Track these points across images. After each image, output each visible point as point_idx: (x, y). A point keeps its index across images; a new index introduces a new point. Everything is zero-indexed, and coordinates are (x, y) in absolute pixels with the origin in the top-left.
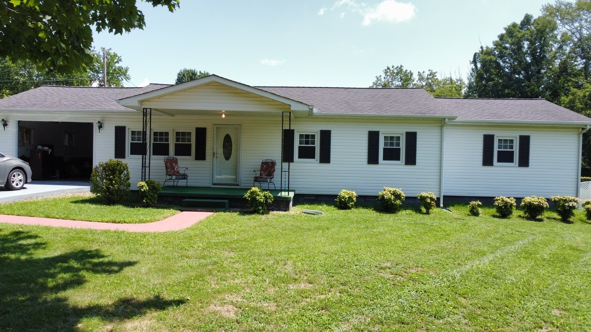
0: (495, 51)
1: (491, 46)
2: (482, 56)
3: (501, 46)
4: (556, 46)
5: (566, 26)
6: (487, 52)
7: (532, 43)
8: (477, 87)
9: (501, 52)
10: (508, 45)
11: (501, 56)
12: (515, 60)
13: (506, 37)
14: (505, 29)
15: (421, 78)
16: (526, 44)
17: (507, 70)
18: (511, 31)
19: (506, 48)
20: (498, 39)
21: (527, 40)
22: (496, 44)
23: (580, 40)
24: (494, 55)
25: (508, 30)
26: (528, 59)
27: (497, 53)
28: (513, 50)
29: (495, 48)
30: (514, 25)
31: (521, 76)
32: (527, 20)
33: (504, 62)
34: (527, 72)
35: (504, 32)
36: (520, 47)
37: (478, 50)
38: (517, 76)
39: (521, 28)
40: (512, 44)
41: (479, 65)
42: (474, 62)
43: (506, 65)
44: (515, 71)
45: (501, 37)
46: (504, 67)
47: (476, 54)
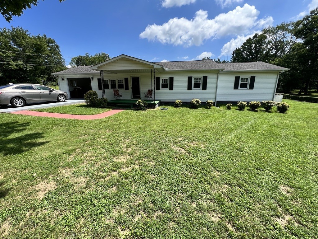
1: (240, 47)
2: (236, 52)
4: (265, 46)
5: (271, 37)
6: (239, 50)
7: (256, 45)
10: (246, 47)
12: (249, 52)
13: (246, 43)
14: (246, 40)
17: (245, 56)
18: (248, 41)
19: (245, 48)
20: (243, 45)
21: (254, 44)
22: (242, 46)
23: (275, 42)
26: (254, 51)
27: (242, 50)
28: (248, 48)
30: (250, 38)
32: (256, 36)
33: (244, 53)
34: (253, 56)
35: (246, 41)
36: (251, 47)
38: (249, 58)
39: (252, 40)
40: (248, 46)
41: (235, 55)
42: (233, 54)
43: (245, 54)
44: (248, 56)
45: (244, 44)
47: (234, 51)
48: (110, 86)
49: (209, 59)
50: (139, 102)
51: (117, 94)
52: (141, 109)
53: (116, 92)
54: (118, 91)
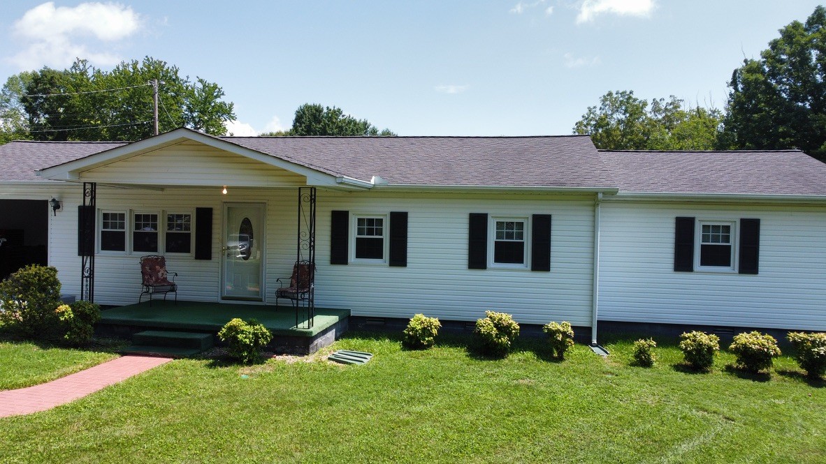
0: (765, 67)
1: (758, 58)
2: (745, 75)
3: (773, 58)
6: (751, 68)
8: (735, 122)
9: (773, 68)
10: (784, 57)
11: (773, 74)
12: (798, 79)
13: (781, 44)
14: (781, 31)
15: (656, 109)
16: (814, 54)
17: (784, 95)
18: (790, 34)
19: (782, 61)
21: (817, 47)
22: (766, 55)
24: (763, 72)
25: (785, 33)
26: (819, 78)
27: (767, 69)
28: (793, 64)
29: (764, 62)
30: (796, 25)
31: (808, 106)
33: (780, 82)
34: (816, 99)
35: (779, 36)
36: (806, 59)
37: (740, 65)
38: (800, 104)
39: (806, 30)
40: (790, 55)
41: (740, 86)
42: (734, 83)
43: (782, 88)
44: (795, 96)
45: (774, 45)
46: (779, 91)
47: (735, 72)
48: (129, 241)
49: (630, 98)
50: (230, 329)
51: (157, 279)
52: (239, 361)
53: (151, 270)
54: (162, 262)
